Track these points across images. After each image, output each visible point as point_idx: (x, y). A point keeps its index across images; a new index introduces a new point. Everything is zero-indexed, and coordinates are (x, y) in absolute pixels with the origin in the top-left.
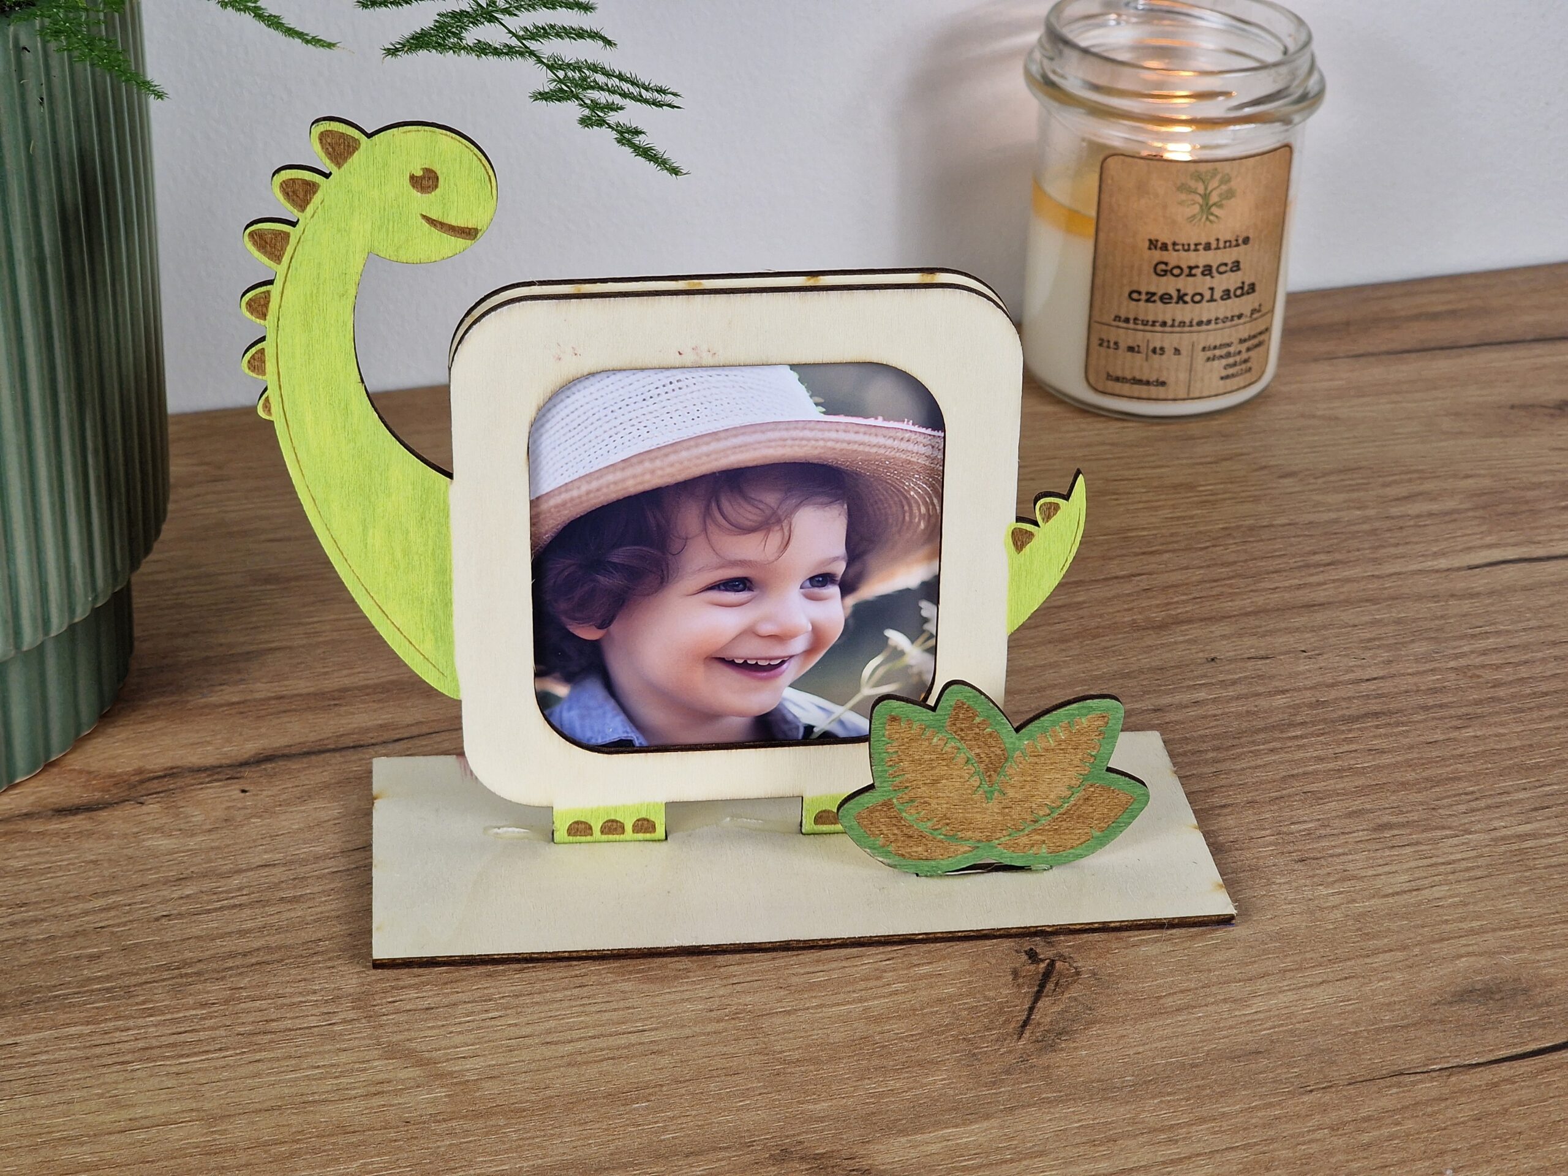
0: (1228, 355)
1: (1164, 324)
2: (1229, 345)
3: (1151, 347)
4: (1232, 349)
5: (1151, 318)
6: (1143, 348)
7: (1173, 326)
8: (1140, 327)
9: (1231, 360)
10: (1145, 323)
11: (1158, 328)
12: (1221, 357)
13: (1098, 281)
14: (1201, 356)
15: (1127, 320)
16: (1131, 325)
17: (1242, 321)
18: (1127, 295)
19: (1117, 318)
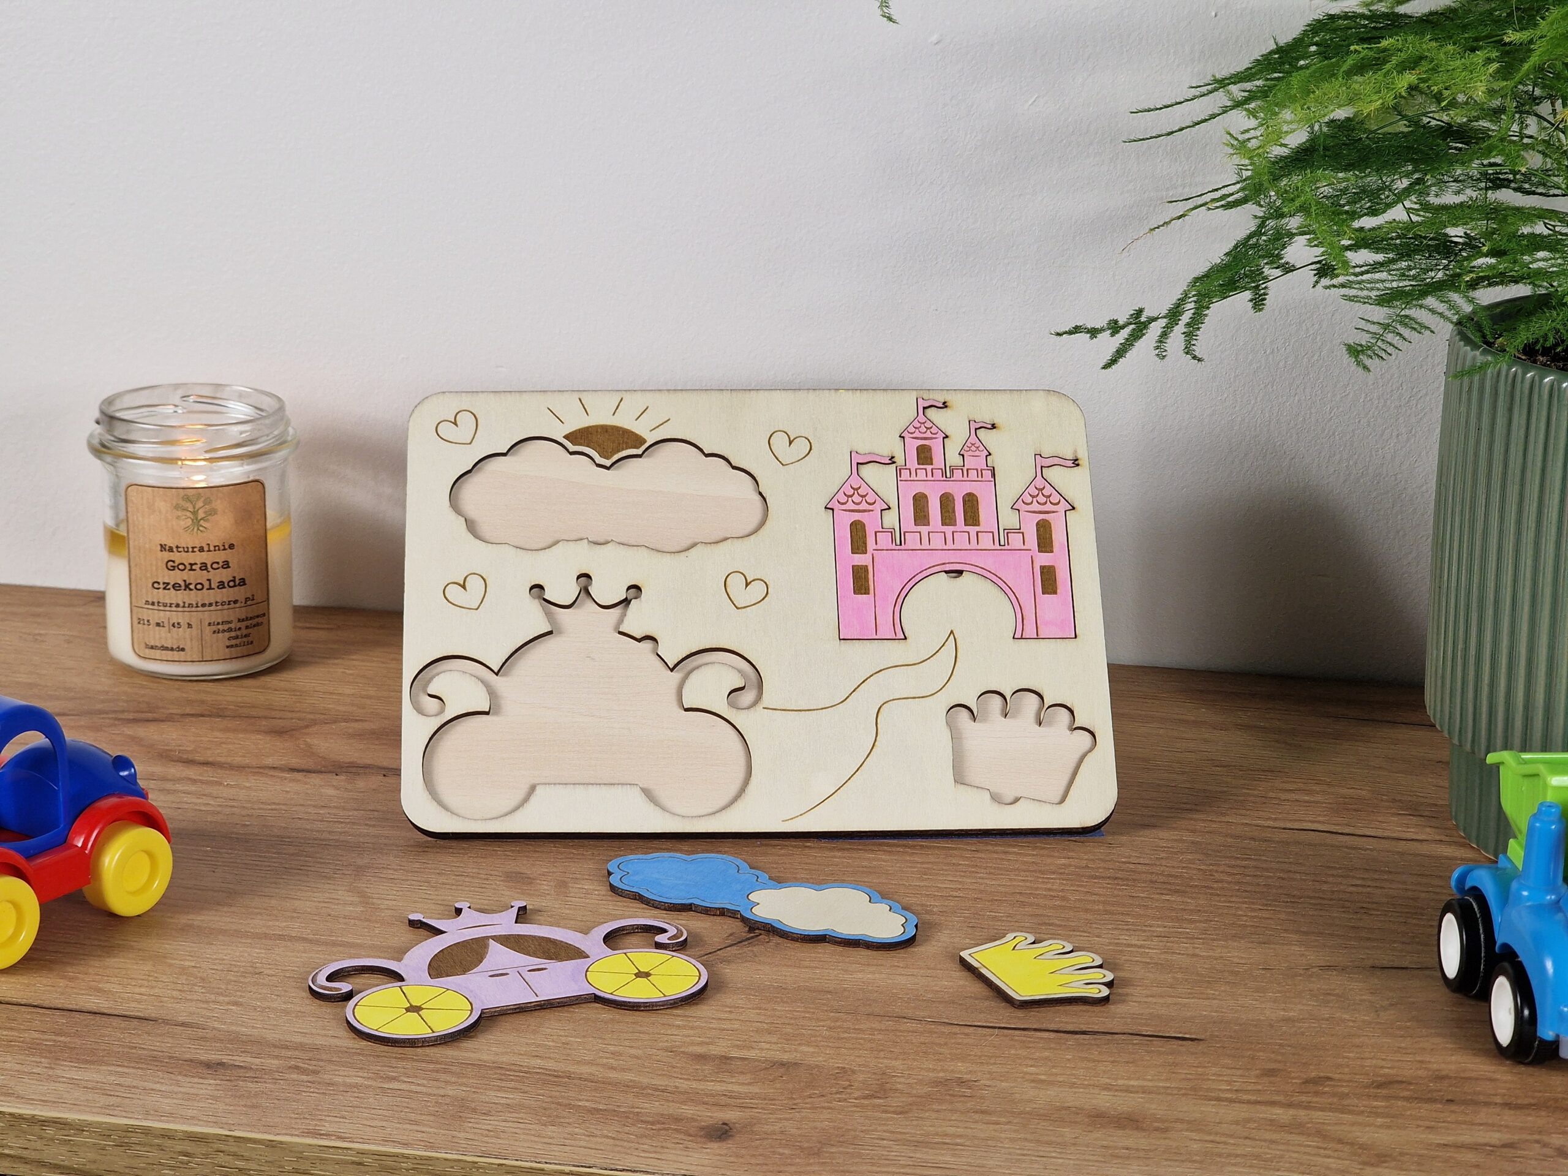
0: (230, 630)
1: (178, 606)
2: (230, 622)
3: (171, 623)
4: (232, 626)
5: (168, 602)
6: (166, 624)
7: (184, 607)
8: (162, 608)
9: (233, 634)
10: (165, 605)
11: (174, 609)
12: (224, 631)
13: (133, 577)
14: (208, 630)
15: (153, 604)
16: (156, 607)
17: (237, 605)
18: (150, 585)
19: (147, 602)
